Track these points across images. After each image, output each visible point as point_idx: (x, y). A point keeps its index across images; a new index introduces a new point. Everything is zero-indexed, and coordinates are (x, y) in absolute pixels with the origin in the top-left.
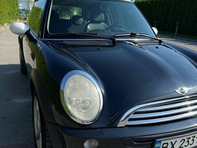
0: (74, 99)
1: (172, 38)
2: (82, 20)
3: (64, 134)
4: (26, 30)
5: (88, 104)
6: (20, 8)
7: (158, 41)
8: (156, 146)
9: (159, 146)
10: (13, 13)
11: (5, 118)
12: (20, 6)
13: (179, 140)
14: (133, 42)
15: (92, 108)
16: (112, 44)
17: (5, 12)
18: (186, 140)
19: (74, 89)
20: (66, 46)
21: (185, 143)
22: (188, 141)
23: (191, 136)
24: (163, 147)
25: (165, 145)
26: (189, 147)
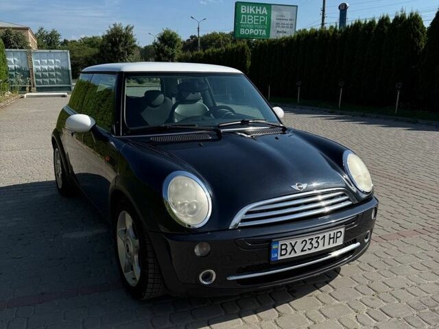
0: (179, 202)
1: (331, 113)
2: (162, 96)
3: (169, 241)
5: (195, 207)
6: (10, 66)
7: (281, 129)
9: (277, 247)
12: (11, 61)
13: (299, 241)
14: (245, 133)
15: (201, 211)
16: (216, 137)
18: (309, 242)
19: (177, 194)
21: (309, 246)
22: (311, 243)
23: (314, 237)
24: (282, 250)
25: (283, 247)
26: (313, 251)
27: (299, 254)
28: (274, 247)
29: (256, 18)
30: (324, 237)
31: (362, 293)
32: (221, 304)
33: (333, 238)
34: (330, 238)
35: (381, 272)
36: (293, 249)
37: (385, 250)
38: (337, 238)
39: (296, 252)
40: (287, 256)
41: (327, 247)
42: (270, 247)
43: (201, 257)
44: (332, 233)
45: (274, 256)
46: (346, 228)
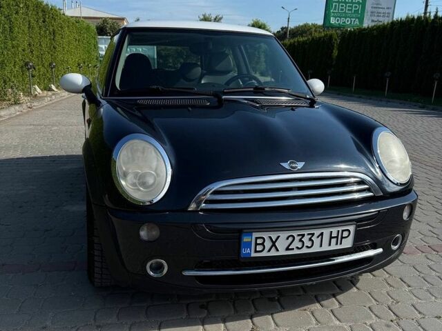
3: (114, 219)
4: (84, 86)
6: (101, 52)
8: (245, 240)
9: (250, 240)
10: (86, 64)
11: (47, 231)
12: (102, 48)
13: (284, 235)
16: (217, 104)
17: (70, 62)
18: (297, 238)
20: (141, 108)
21: (297, 244)
22: (301, 240)
23: (306, 232)
24: (256, 244)
25: (259, 241)
26: (305, 251)
27: (282, 252)
28: (246, 239)
29: (349, 6)
30: (322, 234)
31: (376, 316)
32: (188, 305)
33: (337, 237)
34: (331, 238)
35: (414, 292)
36: (274, 244)
37: (431, 263)
38: (342, 238)
39: (277, 250)
40: (264, 254)
41: (325, 248)
42: (240, 239)
43: (149, 242)
44: (334, 231)
45: (245, 251)
46: (358, 226)
